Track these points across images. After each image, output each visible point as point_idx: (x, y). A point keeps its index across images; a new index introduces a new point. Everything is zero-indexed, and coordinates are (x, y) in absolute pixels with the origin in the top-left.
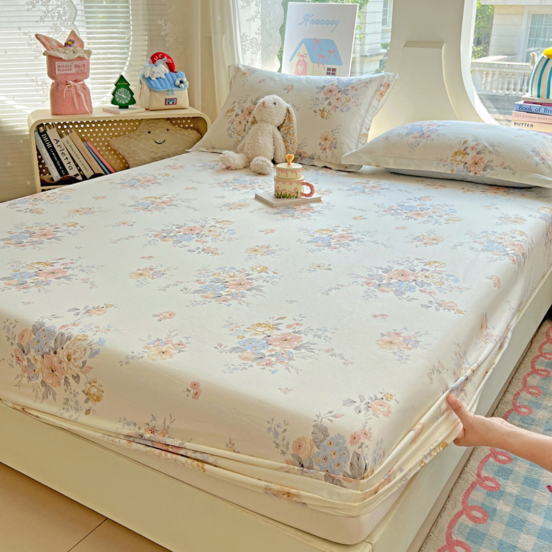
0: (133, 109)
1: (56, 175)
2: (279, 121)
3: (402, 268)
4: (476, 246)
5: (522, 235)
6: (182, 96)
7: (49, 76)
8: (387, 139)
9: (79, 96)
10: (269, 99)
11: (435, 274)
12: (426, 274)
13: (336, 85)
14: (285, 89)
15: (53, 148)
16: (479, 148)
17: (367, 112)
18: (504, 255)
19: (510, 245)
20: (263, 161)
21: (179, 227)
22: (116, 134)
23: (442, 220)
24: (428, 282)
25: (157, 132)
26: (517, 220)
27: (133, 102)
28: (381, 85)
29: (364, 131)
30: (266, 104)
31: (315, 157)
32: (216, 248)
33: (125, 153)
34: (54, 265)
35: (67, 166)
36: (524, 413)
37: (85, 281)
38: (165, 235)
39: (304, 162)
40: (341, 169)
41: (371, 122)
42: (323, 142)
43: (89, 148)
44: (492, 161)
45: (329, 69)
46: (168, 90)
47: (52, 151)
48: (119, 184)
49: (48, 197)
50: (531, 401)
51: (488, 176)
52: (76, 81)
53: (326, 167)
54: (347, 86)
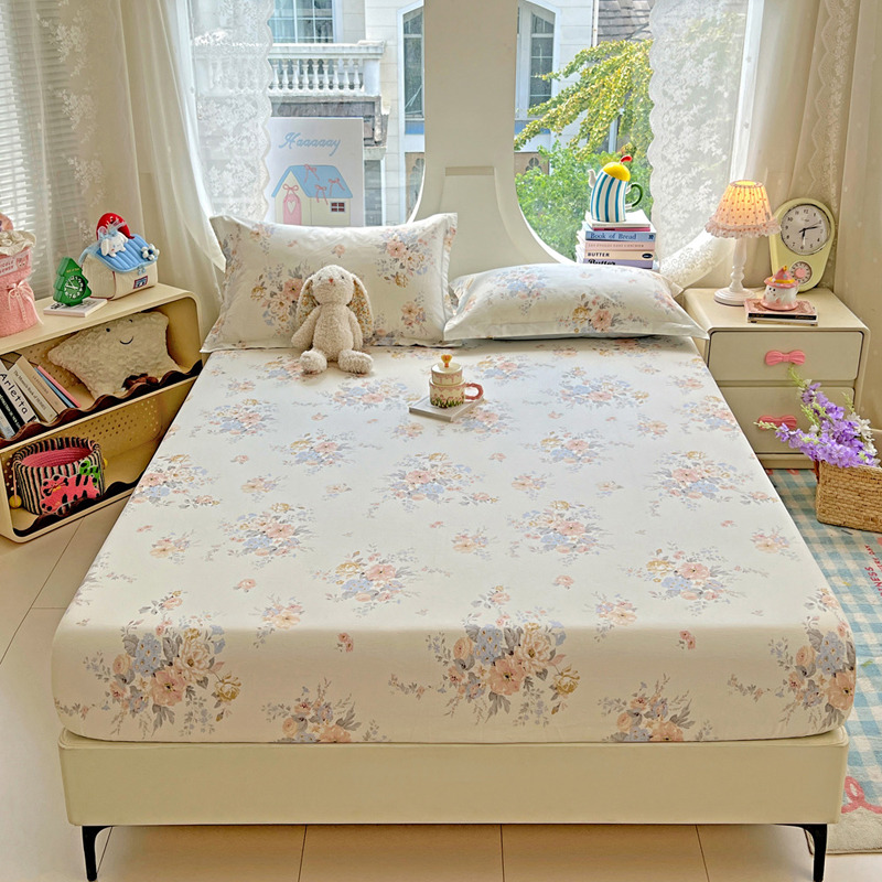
3: (675, 467)
6: (152, 272)
11: (709, 466)
12: (703, 468)
16: (601, 301)
21: (402, 477)
23: (630, 398)
25: (120, 327)
26: (693, 383)
28: (447, 232)
30: (334, 278)
31: (397, 335)
35: (19, 410)
39: (382, 342)
42: (406, 316)
43: (42, 375)
44: (618, 314)
45: (334, 204)
46: (138, 268)
48: (223, 431)
51: (618, 331)
54: (413, 240)
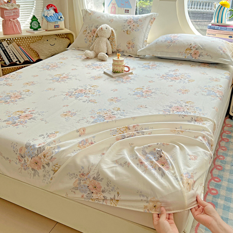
0: (40, 30)
1: (7, 62)
2: (108, 36)
3: (176, 105)
4: (204, 93)
5: (221, 87)
6: (62, 24)
7: (1, 17)
8: (156, 43)
9: (15, 26)
10: (104, 26)
11: (191, 107)
12: (188, 107)
13: (132, 19)
14: (110, 21)
15: (5, 50)
16: (197, 47)
17: (146, 30)
18: (216, 97)
19: (217, 92)
20: (104, 55)
21: (75, 90)
22: (32, 41)
23: (186, 81)
24: (189, 112)
25: (51, 40)
26: (217, 80)
27: (40, 27)
28: (152, 19)
29: (145, 39)
30: (103, 28)
31: (125, 52)
32: (95, 100)
33: (37, 50)
34: (26, 112)
35: (12, 58)
36: (222, 159)
37: (42, 120)
38: (70, 94)
40: (137, 57)
41: (148, 35)
42: (128, 45)
43: (21, 49)
44: (202, 53)
45: (126, 10)
46: (55, 22)
47: (5, 51)
48: (42, 68)
49: (12, 76)
50: (223, 153)
51: (201, 59)
52: (14, 19)
53: (130, 56)
54: (137, 19)
